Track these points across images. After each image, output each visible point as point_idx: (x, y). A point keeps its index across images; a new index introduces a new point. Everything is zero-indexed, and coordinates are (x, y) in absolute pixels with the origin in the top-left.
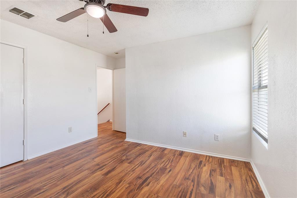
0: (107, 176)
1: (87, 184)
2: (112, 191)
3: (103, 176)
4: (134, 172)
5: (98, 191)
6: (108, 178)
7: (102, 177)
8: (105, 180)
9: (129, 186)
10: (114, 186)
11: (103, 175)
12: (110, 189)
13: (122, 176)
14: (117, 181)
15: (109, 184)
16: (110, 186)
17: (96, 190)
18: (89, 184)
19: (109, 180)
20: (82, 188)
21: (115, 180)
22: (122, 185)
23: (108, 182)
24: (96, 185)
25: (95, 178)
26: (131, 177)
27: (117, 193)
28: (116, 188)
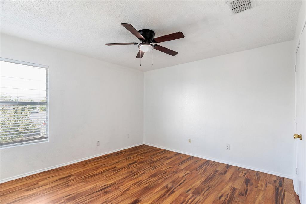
0: (136, 198)
1: (155, 193)
2: (134, 185)
3: (140, 199)
4: (105, 200)
5: (145, 186)
6: (136, 196)
7: (142, 198)
8: (139, 195)
9: (120, 186)
10: (132, 188)
11: (141, 201)
12: (135, 187)
13: (121, 197)
14: (128, 192)
15: (135, 190)
16: (135, 188)
17: (146, 187)
18: (153, 192)
19: (135, 194)
20: (158, 190)
21: (129, 193)
22: (124, 188)
23: (137, 192)
24: (147, 191)
25: (148, 198)
26: (114, 194)
27: (131, 183)
28: (131, 186)
